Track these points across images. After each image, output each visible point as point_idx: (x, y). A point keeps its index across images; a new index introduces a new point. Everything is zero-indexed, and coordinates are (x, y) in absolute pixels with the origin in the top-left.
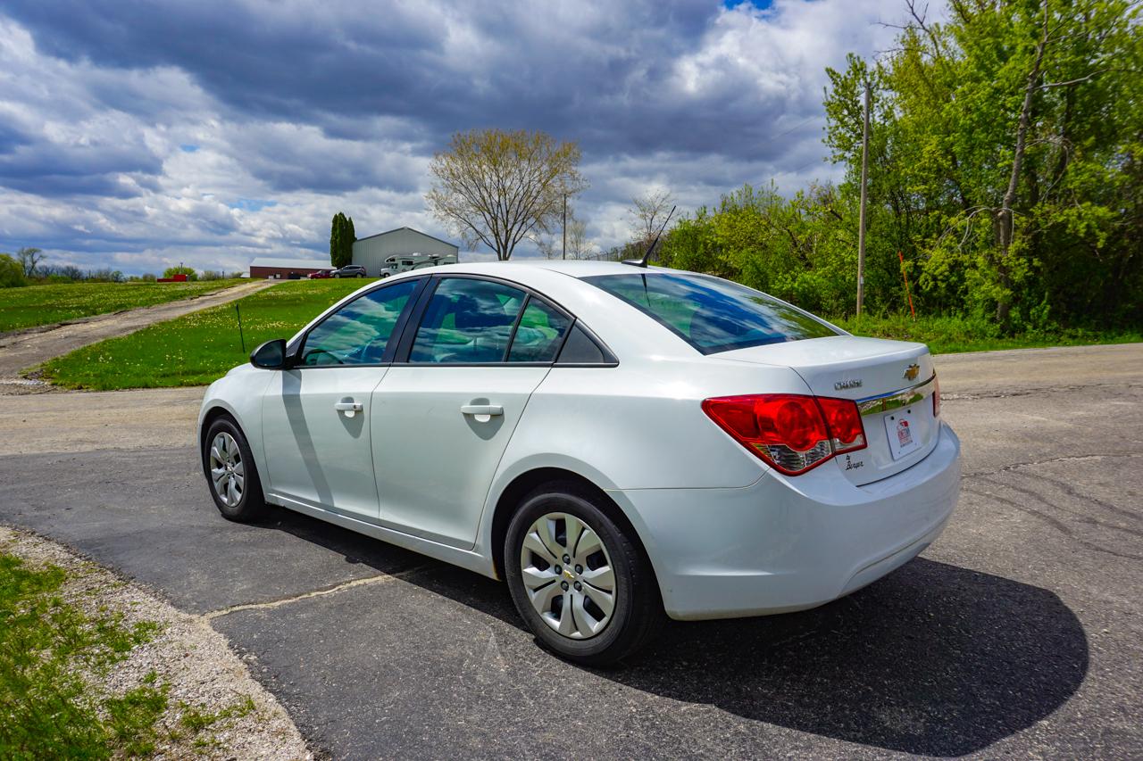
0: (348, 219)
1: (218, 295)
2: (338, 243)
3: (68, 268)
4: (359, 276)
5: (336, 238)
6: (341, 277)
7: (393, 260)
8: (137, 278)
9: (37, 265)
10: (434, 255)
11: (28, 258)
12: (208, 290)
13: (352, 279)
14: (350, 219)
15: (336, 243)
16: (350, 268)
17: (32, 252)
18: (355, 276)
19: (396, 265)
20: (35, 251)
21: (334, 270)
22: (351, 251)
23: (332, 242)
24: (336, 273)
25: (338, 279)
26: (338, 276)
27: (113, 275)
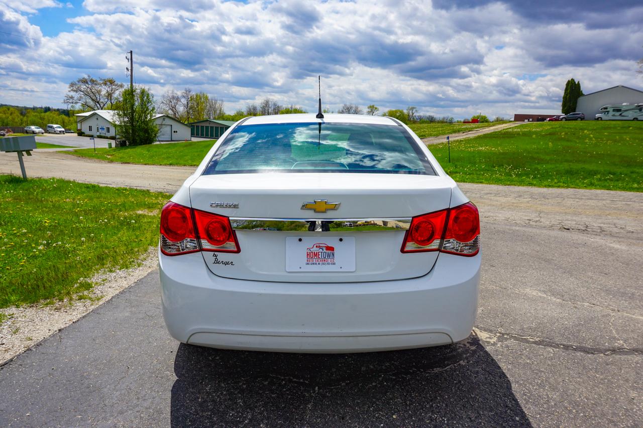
0: (577, 83)
1: (481, 131)
2: (568, 99)
3: (430, 116)
4: (579, 119)
5: (567, 95)
6: (566, 120)
7: (606, 108)
8: (460, 121)
9: (414, 115)
10: (640, 104)
11: (411, 112)
12: (476, 128)
13: (574, 121)
14: (578, 82)
15: (566, 98)
16: (574, 114)
17: (412, 109)
18: (576, 120)
19: (608, 112)
20: (414, 108)
21: (563, 115)
22: (576, 103)
23: (564, 98)
24: (563, 118)
25: (564, 122)
26: (564, 119)
27: (449, 120)
